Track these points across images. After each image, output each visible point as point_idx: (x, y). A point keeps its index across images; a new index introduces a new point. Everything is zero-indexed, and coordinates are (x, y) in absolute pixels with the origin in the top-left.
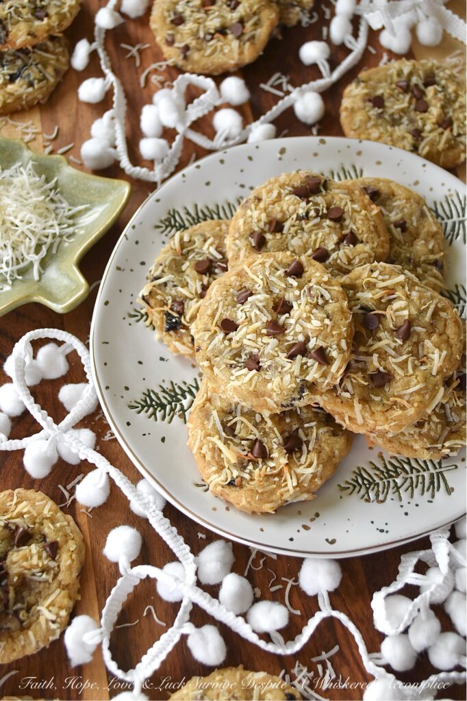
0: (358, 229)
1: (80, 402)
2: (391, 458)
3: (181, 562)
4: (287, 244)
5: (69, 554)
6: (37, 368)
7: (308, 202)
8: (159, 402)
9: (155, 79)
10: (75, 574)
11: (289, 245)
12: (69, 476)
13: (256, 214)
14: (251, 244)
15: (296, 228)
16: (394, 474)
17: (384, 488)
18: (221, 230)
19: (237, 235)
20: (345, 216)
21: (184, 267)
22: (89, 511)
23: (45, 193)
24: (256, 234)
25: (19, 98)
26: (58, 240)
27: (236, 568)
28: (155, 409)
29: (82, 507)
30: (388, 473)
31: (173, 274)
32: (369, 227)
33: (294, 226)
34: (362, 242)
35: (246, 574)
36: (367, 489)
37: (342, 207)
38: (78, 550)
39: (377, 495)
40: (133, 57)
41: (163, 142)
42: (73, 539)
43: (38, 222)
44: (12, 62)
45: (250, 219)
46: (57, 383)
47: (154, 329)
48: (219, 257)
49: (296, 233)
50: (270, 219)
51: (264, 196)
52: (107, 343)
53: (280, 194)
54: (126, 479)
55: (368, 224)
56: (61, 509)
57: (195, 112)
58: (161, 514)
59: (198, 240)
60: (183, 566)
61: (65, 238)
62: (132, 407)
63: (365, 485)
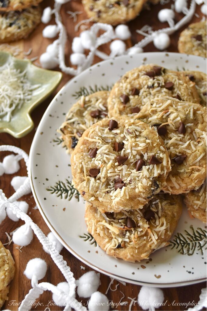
0: (182, 94)
1: (22, 186)
2: (198, 229)
3: (67, 282)
4: (141, 101)
5: (4, 272)
6: (2, 167)
7: (154, 79)
8: (65, 188)
9: (83, 27)
10: (6, 284)
11: (142, 101)
12: (12, 227)
13: (125, 85)
14: (121, 101)
15: (146, 93)
16: (199, 239)
17: (193, 246)
18: (106, 96)
19: (114, 97)
20: (175, 87)
21: (84, 114)
22: (21, 248)
23: (19, 78)
24: (124, 96)
25: (13, 35)
26: (22, 102)
27: (100, 289)
28: (62, 192)
29: (17, 245)
30: (195, 238)
31: (78, 117)
32: (188, 93)
33: (145, 92)
34: (184, 101)
35: (106, 293)
36: (183, 246)
37: (173, 82)
38: (10, 271)
39: (188, 251)
40: (73, 18)
41: (83, 56)
42: (8, 264)
43: (11, 91)
44: (12, 18)
45: (121, 88)
46: (11, 176)
47: (67, 149)
48: (104, 109)
49: (147, 95)
50: (132, 88)
51: (130, 76)
52: (39, 154)
53: (138, 76)
54: (40, 230)
55: (188, 91)
56: (5, 246)
57: (101, 41)
58: (58, 253)
59: (93, 100)
60: (69, 285)
61: (26, 101)
62: (48, 190)
63: (181, 244)
